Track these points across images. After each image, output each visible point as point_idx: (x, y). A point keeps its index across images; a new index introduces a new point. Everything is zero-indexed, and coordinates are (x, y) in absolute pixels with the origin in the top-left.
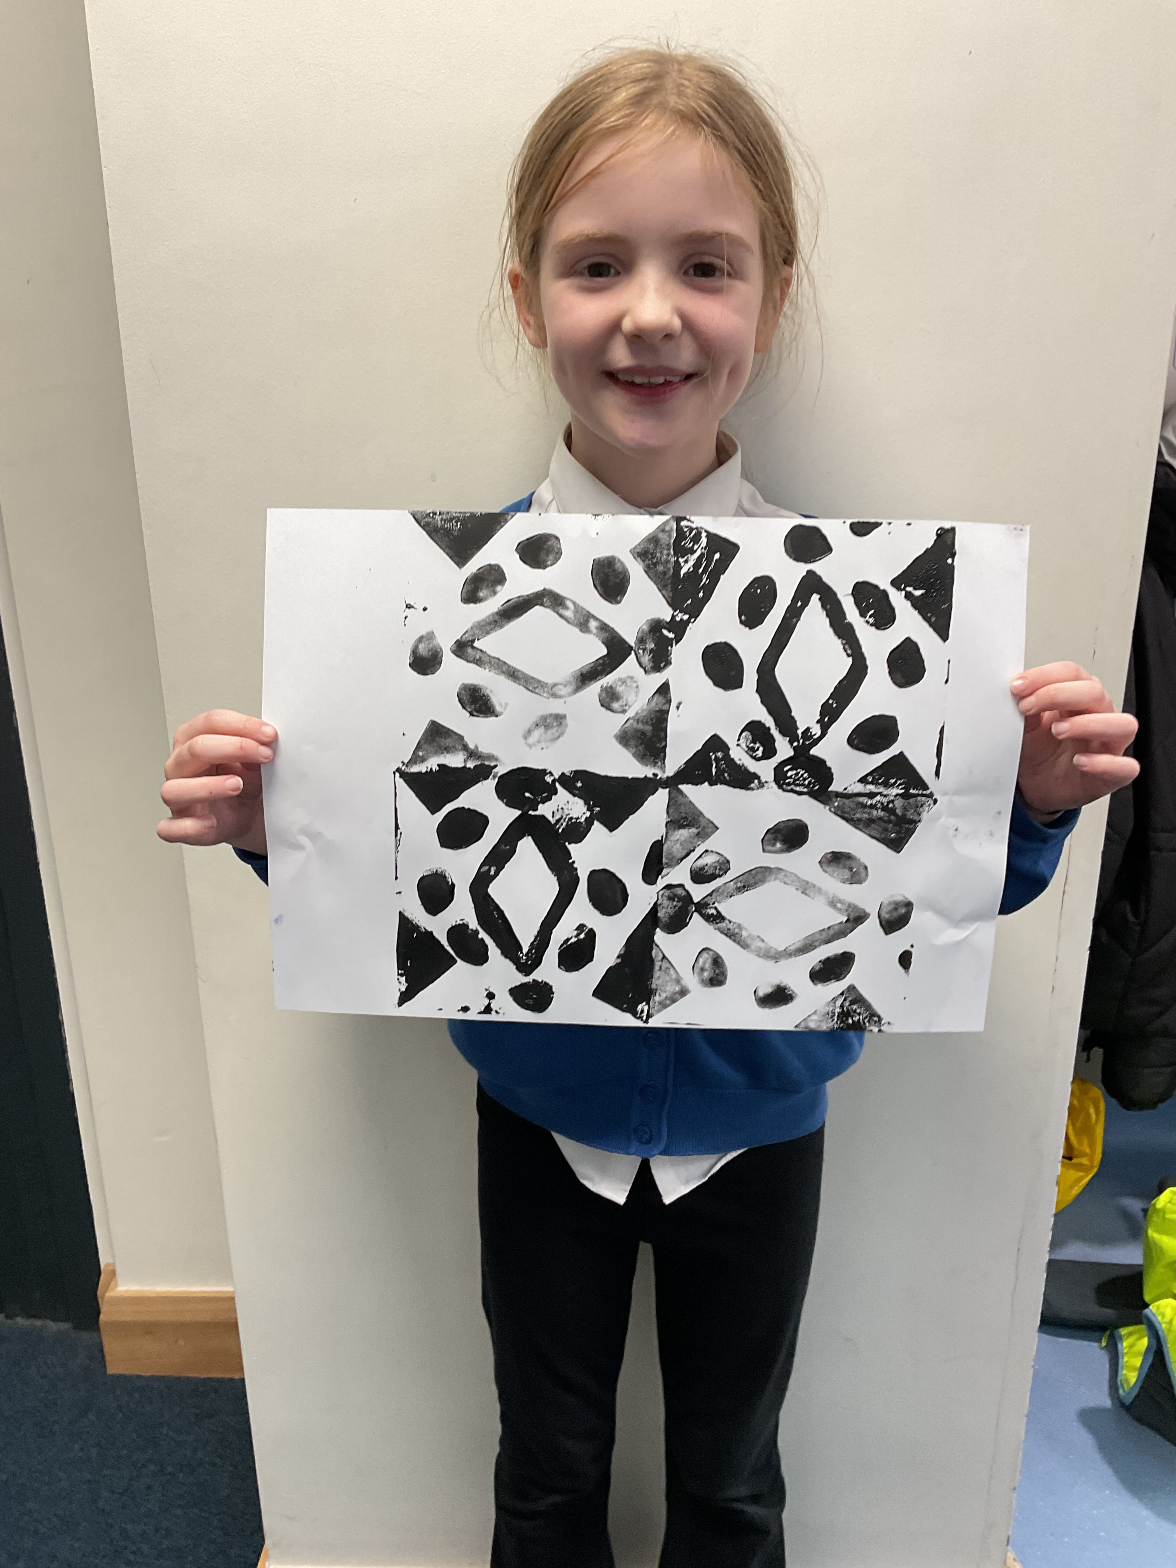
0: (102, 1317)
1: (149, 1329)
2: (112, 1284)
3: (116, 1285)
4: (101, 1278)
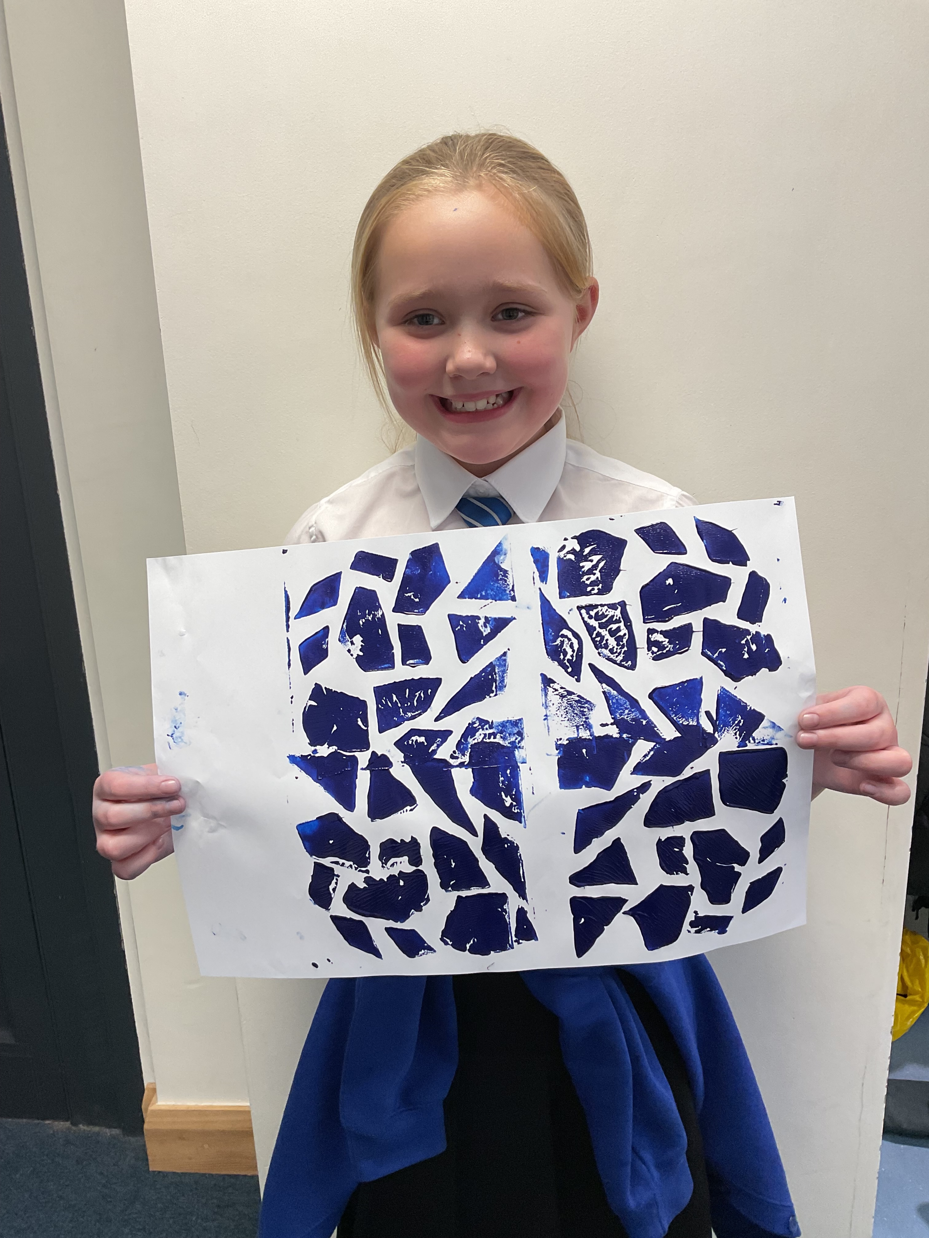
0: (146, 1126)
1: (181, 1135)
2: (154, 1098)
3: (157, 1102)
4: (145, 1094)
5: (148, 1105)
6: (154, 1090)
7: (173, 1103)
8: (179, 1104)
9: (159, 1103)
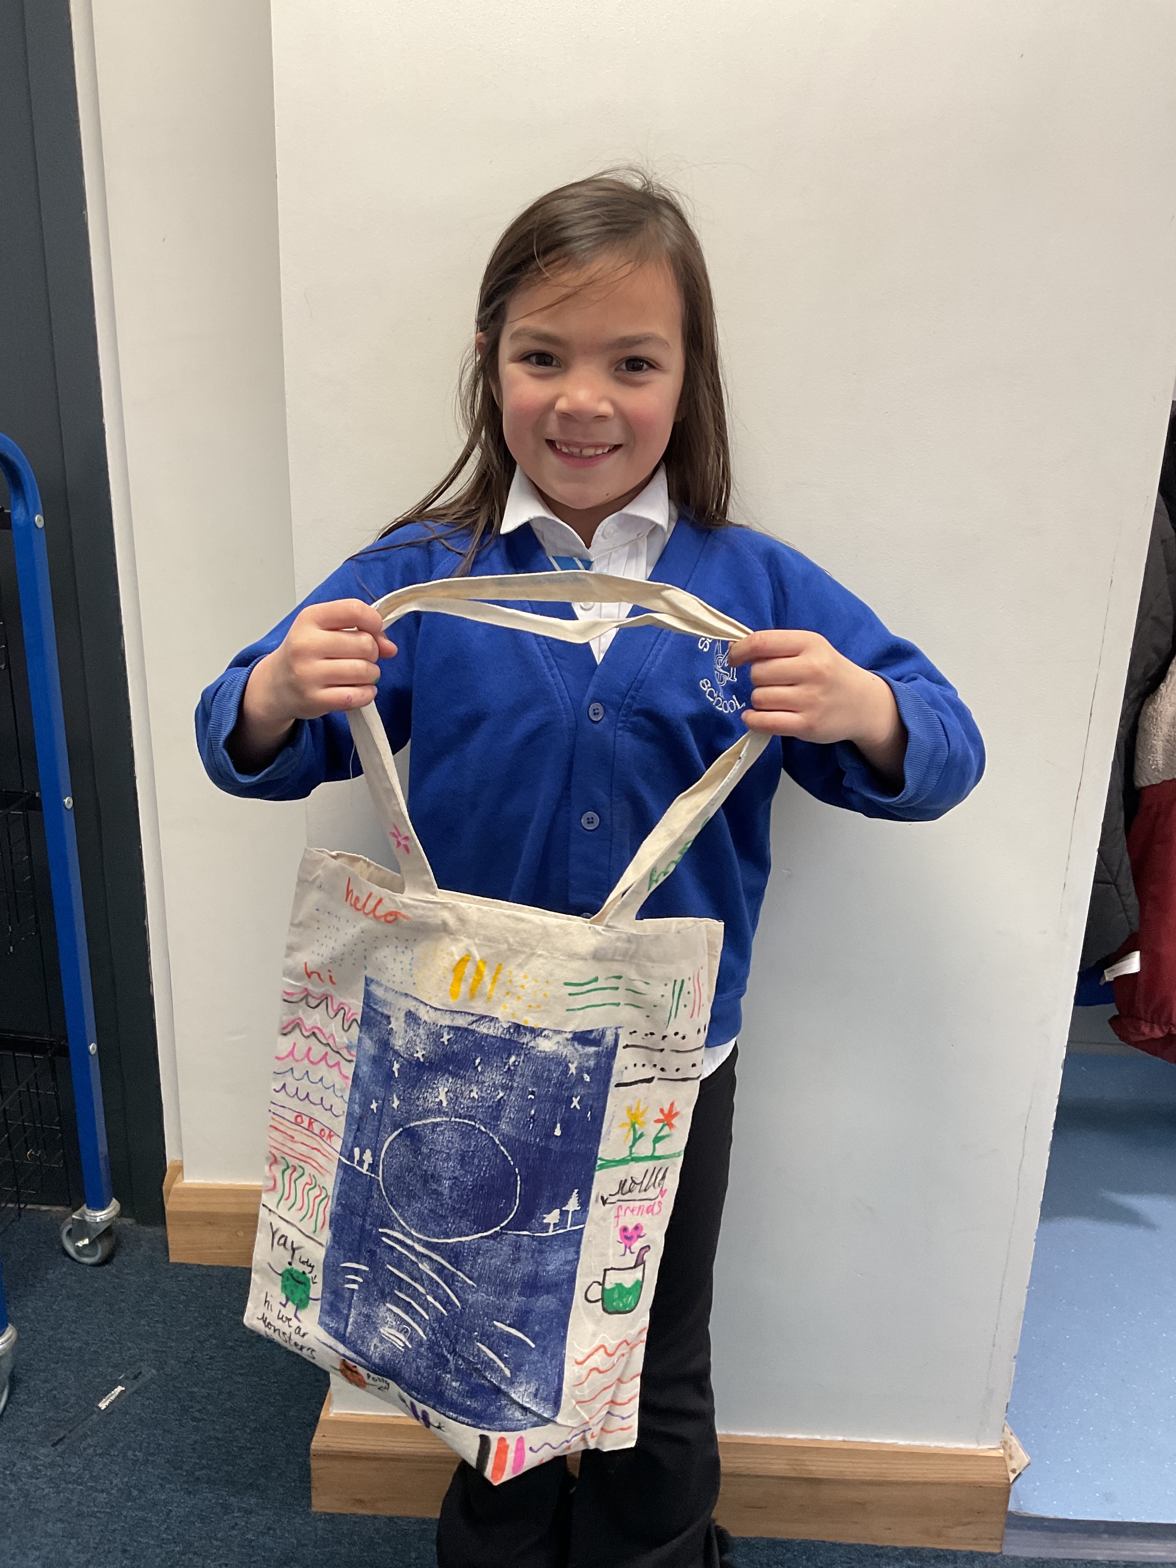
0: (168, 1208)
1: (210, 1220)
3: (183, 1178)
4: (167, 1173)
5: (172, 1185)
6: (180, 1169)
7: (202, 1181)
8: (210, 1182)
9: (186, 1181)
